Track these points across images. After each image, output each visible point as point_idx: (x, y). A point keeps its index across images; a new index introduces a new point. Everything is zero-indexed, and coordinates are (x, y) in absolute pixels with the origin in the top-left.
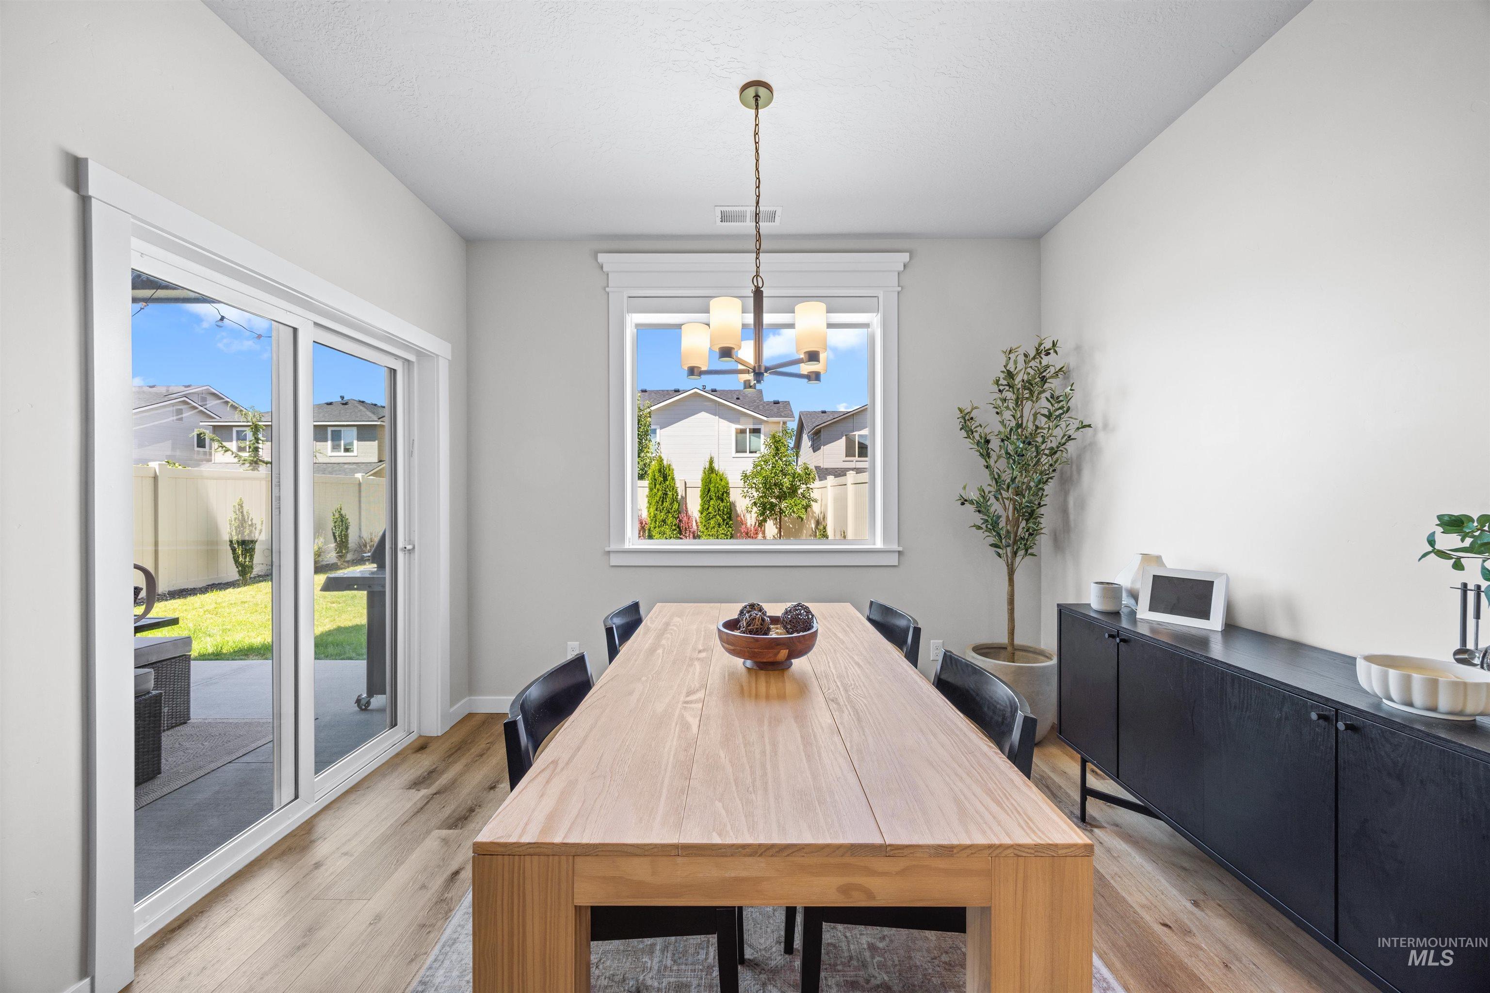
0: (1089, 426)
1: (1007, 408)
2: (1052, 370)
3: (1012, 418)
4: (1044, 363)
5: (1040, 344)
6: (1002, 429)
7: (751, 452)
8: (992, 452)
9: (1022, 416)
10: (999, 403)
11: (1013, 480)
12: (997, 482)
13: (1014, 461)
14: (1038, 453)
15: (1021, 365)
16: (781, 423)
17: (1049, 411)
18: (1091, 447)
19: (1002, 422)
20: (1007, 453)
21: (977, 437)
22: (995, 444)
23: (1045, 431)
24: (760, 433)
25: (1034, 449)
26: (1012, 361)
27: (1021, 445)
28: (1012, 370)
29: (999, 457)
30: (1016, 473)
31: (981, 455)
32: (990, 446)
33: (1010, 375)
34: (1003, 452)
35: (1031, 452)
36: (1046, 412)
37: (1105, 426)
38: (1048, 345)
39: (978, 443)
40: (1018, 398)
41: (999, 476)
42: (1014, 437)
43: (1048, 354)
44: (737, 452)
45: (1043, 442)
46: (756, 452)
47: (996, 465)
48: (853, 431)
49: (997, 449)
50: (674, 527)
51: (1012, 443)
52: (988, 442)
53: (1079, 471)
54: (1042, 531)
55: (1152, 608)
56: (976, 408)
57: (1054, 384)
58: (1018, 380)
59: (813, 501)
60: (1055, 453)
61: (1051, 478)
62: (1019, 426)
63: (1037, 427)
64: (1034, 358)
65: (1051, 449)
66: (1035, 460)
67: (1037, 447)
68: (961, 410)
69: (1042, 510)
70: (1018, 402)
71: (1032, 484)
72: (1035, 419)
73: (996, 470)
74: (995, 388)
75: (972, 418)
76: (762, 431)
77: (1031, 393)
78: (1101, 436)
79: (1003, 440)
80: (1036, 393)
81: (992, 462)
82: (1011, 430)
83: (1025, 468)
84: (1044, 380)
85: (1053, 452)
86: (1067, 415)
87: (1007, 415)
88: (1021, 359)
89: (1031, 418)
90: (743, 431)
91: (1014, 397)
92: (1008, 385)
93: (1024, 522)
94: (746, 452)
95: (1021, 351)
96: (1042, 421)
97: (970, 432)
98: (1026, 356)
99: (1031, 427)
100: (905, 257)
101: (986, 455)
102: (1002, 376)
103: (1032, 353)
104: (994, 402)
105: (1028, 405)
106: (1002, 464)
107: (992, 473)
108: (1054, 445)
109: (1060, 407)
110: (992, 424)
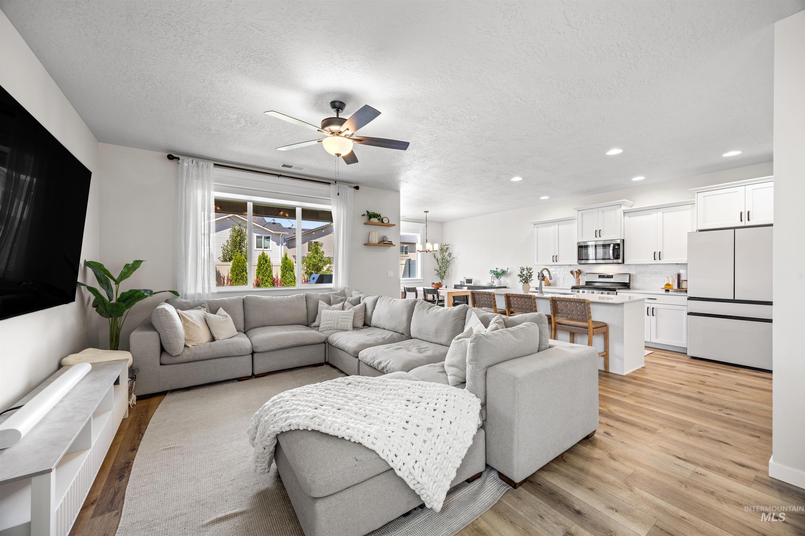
1: (441, 254)
3: (442, 256)
4: (447, 247)
5: (449, 244)
7: (264, 248)
8: (439, 261)
13: (443, 263)
15: (443, 247)
16: (281, 234)
21: (436, 259)
24: (270, 238)
25: (446, 261)
31: (437, 262)
34: (441, 261)
41: (440, 266)
43: (450, 246)
44: (257, 247)
46: (267, 248)
48: (312, 240)
50: (271, 283)
51: (443, 260)
52: (438, 259)
58: (443, 249)
66: (446, 263)
70: (443, 253)
75: (435, 255)
76: (271, 238)
80: (446, 251)
81: (439, 263)
82: (442, 258)
84: (447, 249)
89: (445, 256)
90: (260, 237)
92: (441, 250)
94: (262, 248)
95: (443, 244)
96: (447, 257)
97: (435, 257)
100: (425, 224)
103: (445, 245)
104: (439, 253)
105: (445, 253)
106: (441, 264)
108: (449, 260)
109: (450, 255)
110: (439, 257)
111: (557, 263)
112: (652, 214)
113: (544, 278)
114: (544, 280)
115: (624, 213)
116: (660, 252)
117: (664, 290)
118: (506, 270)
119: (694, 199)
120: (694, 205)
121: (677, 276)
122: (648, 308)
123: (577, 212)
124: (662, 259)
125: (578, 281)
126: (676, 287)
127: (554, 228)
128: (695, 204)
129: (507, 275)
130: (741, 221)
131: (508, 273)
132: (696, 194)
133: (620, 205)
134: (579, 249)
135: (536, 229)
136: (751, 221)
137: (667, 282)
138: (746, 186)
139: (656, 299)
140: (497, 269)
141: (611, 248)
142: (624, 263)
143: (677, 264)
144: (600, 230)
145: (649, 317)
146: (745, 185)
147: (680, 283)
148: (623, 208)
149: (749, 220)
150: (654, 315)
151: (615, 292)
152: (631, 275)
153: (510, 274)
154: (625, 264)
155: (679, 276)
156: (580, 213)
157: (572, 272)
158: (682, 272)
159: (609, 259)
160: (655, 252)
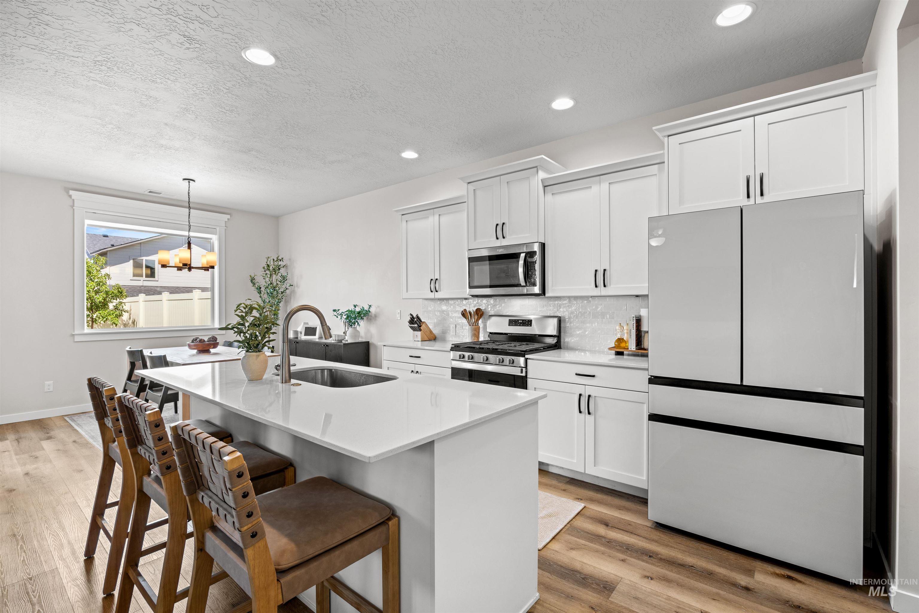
0: (292, 285)
1: (267, 277)
2: (282, 266)
3: (269, 281)
4: (279, 264)
5: (278, 257)
6: (266, 284)
8: (262, 292)
9: (272, 280)
10: (265, 275)
11: (269, 302)
12: (264, 302)
13: (270, 295)
14: (277, 293)
15: (272, 263)
17: (281, 280)
18: (293, 292)
19: (266, 282)
20: (267, 292)
21: (257, 286)
22: (263, 289)
23: (280, 285)
25: (276, 292)
26: (269, 261)
27: (272, 290)
28: (269, 264)
29: (264, 293)
30: (270, 299)
31: (258, 292)
32: (261, 289)
33: (268, 266)
34: (266, 292)
35: (275, 293)
36: (280, 280)
37: (297, 286)
38: (280, 258)
39: (257, 288)
40: (271, 274)
41: (265, 300)
42: (269, 287)
43: (280, 261)
45: (279, 289)
47: (263, 296)
48: (141, 256)
49: (263, 290)
51: (269, 289)
52: (260, 288)
53: (290, 299)
54: (279, 319)
55: (305, 335)
56: (256, 275)
57: (282, 271)
58: (271, 268)
59: (124, 312)
60: (283, 293)
61: (282, 301)
62: (271, 283)
63: (277, 284)
64: (276, 261)
65: (281, 292)
66: (276, 295)
67: (277, 292)
68: (250, 276)
69: (279, 312)
70: (271, 275)
71: (276, 303)
72: (276, 282)
73: (263, 298)
74: (263, 270)
75: (254, 279)
77: (275, 273)
78: (296, 288)
79: (266, 288)
80: (277, 272)
81: (262, 295)
82: (269, 285)
83: (273, 297)
84: (279, 269)
85: (282, 293)
86: (286, 281)
87: (267, 279)
88: (272, 261)
89: (275, 281)
91: (269, 274)
92: (268, 269)
93: (273, 316)
95: (272, 258)
96: (279, 283)
97: (254, 284)
98: (274, 260)
99: (275, 284)
100: (229, 216)
101: (260, 293)
102: (266, 266)
103: (276, 259)
104: (263, 275)
105: (274, 276)
106: (266, 296)
107: (262, 299)
108: (282, 290)
109: (284, 279)
110: (262, 282)
111: (438, 295)
112: (590, 187)
113: (420, 326)
114: (420, 330)
115: (545, 186)
116: (605, 270)
117: (613, 352)
118: (366, 308)
119: (662, 152)
120: (663, 164)
121: (635, 321)
122: (580, 395)
123: (466, 185)
124: (609, 284)
125: (476, 332)
126: (632, 346)
127: (432, 220)
128: (664, 162)
129: (371, 319)
130: (748, 196)
131: (373, 315)
132: (666, 139)
133: (536, 169)
134: (470, 263)
135: (404, 223)
136: (765, 196)
137: (619, 336)
138: (756, 117)
139: (594, 376)
140: (355, 306)
141: (521, 262)
142: (544, 295)
143: (637, 296)
144: (504, 224)
145: (582, 415)
146: (754, 116)
147: (641, 336)
148: (542, 175)
149: (762, 194)
150: (590, 411)
151: (523, 358)
152: (562, 319)
153: (376, 316)
154: (546, 295)
155: (638, 321)
156: (471, 187)
157: (464, 314)
158: (643, 313)
159: (519, 285)
160: (596, 271)
